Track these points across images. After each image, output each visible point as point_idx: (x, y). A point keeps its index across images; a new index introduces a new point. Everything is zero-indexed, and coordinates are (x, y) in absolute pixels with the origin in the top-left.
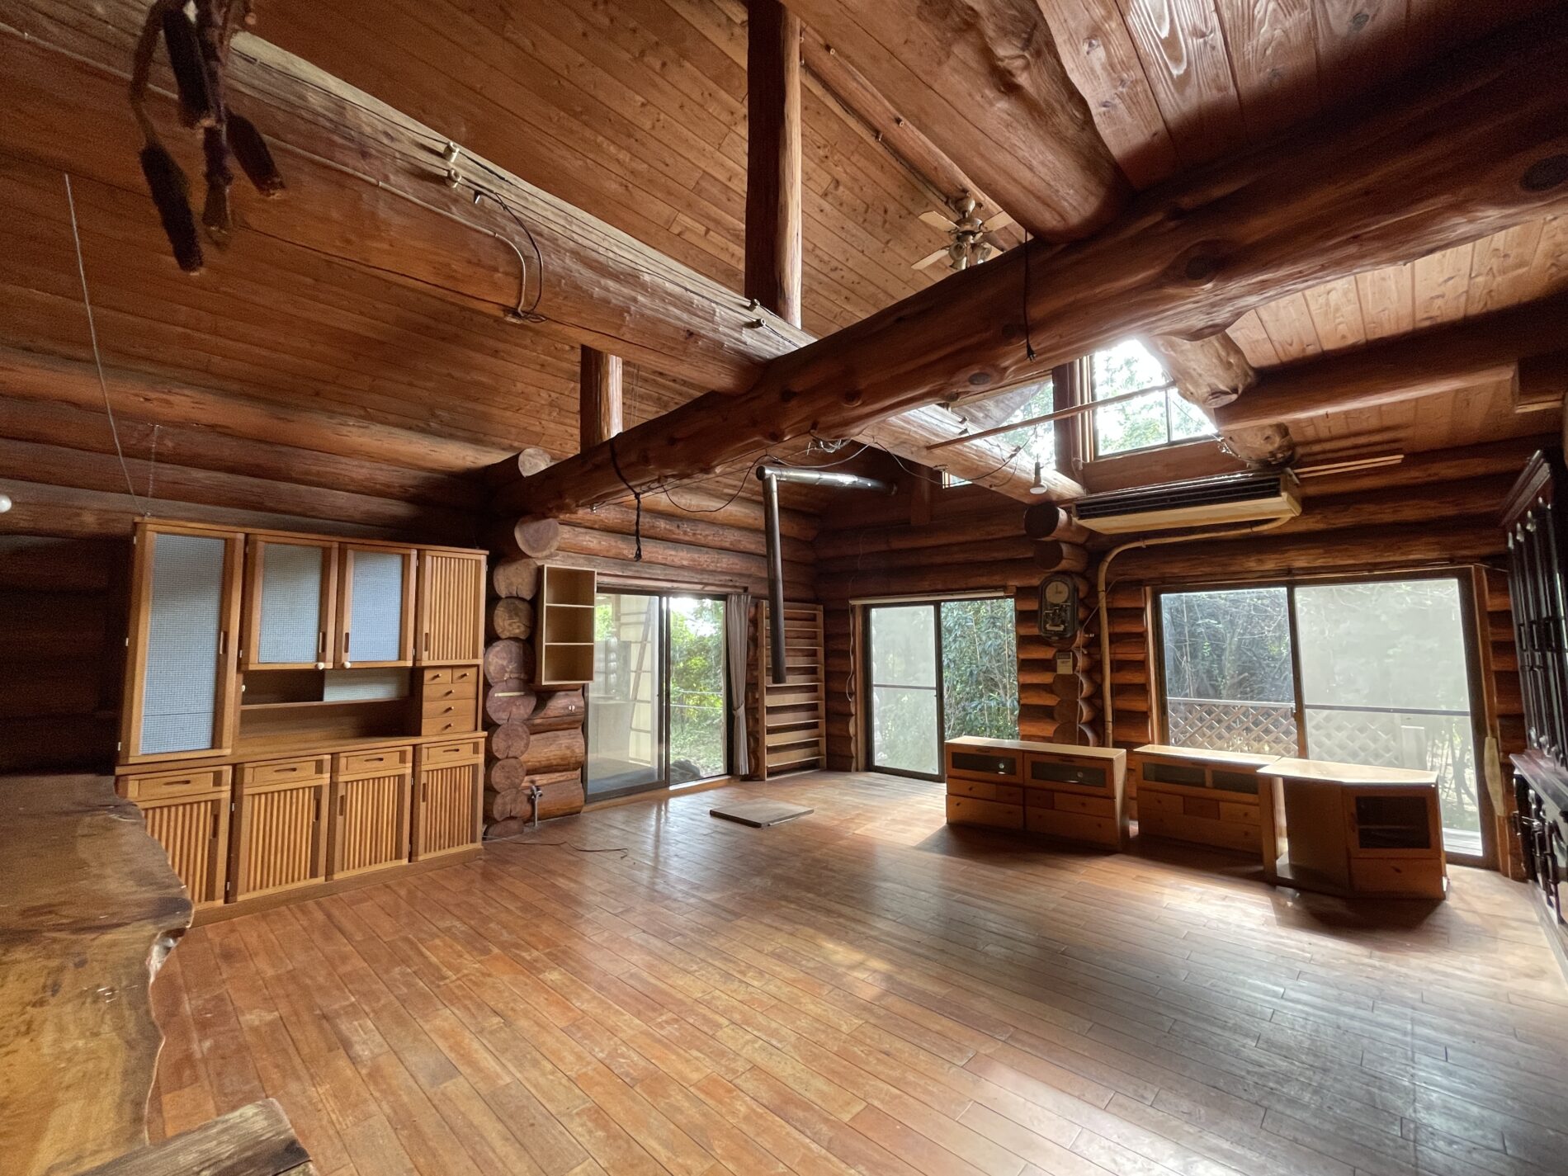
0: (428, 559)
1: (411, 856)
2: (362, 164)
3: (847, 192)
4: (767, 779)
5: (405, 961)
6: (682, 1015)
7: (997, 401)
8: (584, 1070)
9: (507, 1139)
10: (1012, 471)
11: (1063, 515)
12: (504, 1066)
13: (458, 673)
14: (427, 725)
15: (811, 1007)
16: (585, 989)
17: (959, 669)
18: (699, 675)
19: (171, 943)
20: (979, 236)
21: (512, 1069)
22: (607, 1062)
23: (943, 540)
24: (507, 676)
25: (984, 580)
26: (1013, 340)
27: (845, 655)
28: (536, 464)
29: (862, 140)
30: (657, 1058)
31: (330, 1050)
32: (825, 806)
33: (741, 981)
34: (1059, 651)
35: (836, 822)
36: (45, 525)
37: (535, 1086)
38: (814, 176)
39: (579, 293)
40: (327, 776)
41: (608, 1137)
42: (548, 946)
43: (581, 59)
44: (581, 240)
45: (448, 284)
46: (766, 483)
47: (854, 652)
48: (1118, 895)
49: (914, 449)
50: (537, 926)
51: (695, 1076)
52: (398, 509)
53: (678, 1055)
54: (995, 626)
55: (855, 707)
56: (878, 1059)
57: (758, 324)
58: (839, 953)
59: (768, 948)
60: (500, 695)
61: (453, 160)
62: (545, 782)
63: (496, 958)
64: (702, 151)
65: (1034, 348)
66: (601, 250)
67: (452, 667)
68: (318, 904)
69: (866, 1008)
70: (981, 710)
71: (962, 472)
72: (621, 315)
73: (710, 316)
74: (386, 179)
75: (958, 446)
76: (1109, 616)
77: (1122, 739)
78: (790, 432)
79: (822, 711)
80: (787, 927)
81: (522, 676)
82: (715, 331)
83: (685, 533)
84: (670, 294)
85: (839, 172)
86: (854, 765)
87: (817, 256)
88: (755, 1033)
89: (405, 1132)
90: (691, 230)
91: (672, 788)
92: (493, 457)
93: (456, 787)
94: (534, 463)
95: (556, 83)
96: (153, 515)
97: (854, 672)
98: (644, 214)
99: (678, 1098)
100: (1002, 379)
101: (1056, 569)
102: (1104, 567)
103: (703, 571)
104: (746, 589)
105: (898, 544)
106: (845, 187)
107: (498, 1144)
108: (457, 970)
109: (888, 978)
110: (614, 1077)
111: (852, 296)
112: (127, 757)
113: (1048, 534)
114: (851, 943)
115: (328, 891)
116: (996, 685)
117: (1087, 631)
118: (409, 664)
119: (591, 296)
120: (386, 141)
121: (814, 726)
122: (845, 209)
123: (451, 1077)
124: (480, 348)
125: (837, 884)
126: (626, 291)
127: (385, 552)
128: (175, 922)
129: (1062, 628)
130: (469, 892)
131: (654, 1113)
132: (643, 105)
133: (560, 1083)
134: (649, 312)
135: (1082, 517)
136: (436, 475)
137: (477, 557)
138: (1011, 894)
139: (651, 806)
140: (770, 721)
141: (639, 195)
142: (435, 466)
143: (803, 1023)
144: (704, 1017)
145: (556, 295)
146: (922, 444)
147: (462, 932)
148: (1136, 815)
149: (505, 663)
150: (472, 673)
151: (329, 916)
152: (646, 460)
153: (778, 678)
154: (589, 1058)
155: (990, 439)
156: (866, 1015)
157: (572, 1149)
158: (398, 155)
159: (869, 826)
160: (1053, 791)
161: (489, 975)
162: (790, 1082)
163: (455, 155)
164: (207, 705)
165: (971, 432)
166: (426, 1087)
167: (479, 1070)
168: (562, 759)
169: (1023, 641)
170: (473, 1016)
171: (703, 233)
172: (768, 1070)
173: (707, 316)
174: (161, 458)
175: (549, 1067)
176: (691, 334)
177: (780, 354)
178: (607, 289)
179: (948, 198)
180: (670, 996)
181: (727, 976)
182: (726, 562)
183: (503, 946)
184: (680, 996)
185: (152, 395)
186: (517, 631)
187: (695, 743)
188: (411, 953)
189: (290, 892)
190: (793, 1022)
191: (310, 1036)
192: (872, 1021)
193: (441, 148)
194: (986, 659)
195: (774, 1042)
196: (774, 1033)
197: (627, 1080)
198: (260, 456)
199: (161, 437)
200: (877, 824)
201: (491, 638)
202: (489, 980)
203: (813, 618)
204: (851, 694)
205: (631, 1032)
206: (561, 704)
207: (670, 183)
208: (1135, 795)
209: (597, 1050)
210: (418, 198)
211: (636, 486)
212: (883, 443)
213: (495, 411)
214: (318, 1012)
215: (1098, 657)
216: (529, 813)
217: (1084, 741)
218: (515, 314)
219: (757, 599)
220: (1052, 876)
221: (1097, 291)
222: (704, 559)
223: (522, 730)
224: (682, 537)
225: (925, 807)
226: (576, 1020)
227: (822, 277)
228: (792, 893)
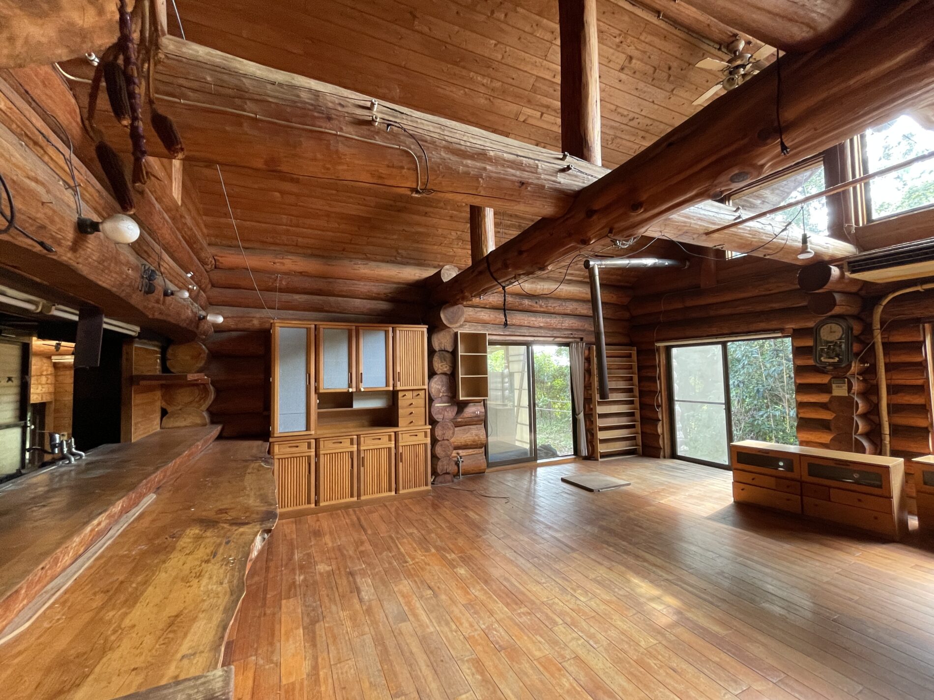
0: (398, 332)
1: (396, 491)
2: (328, 125)
3: (639, 62)
4: (600, 460)
5: (389, 549)
6: (533, 611)
7: (773, 190)
8: (473, 634)
9: (428, 666)
10: (784, 242)
11: (835, 271)
12: (431, 621)
13: (415, 393)
14: (401, 421)
15: (619, 623)
16: (478, 583)
17: (747, 388)
18: (561, 390)
19: (266, 536)
20: (748, 67)
21: (435, 624)
22: (487, 631)
23: (728, 297)
24: (441, 394)
25: (763, 325)
26: (769, 141)
27: (653, 380)
28: (450, 274)
29: (648, 22)
30: (516, 636)
31: (351, 592)
32: (639, 481)
33: (572, 595)
34: (834, 378)
35: (646, 493)
36: (241, 326)
37: (446, 637)
38: (614, 58)
39: (451, 172)
40: (355, 446)
41: (483, 680)
42: (461, 552)
43: (456, 28)
44: (449, 139)
45: (380, 182)
46: (591, 271)
47: (660, 378)
48: (895, 579)
49: (695, 236)
50: (456, 539)
51: (538, 654)
52: (383, 305)
53: (529, 637)
54: (777, 356)
55: (662, 414)
56: (667, 673)
57: (569, 168)
58: (643, 588)
59: (592, 576)
60: (438, 405)
61: (375, 110)
62: (464, 454)
63: (433, 555)
64: (534, 64)
65: (787, 144)
66: (462, 143)
67: (413, 390)
68: (354, 511)
69: (658, 632)
70: (767, 417)
71: (739, 247)
72: (478, 180)
73: (534, 170)
74: (341, 130)
75: (733, 229)
76: (884, 349)
77: (900, 448)
78: (595, 237)
79: (638, 416)
80: (606, 563)
81: (449, 394)
82: (539, 178)
83: (541, 306)
84: (507, 161)
85: (631, 51)
86: (662, 453)
87: (619, 113)
88: (580, 633)
89: (379, 648)
90: (531, 117)
91: (539, 461)
92: (430, 272)
93: (417, 456)
94: (449, 273)
95: (444, 48)
96: (278, 319)
97: (660, 392)
98: (502, 113)
99: (526, 666)
100: (760, 174)
101: (829, 314)
102: (880, 309)
103: (554, 329)
104: (582, 339)
105: (689, 303)
106: (638, 59)
107: (424, 668)
108: (413, 559)
109: (679, 612)
110: (489, 643)
111: (647, 135)
112: (274, 434)
113: (821, 288)
114: (652, 582)
115: (359, 505)
116: (781, 400)
117: (863, 361)
118: (391, 388)
119: (458, 173)
120: (340, 108)
121: (633, 426)
122: (637, 75)
123: (405, 621)
124: (418, 213)
125: (644, 538)
126: (478, 164)
127: (378, 329)
128: (268, 525)
129: (837, 359)
130: (423, 514)
131: (511, 673)
132: (496, 45)
133: (459, 639)
134: (494, 175)
135: (853, 272)
136: (402, 286)
137: (422, 329)
138: (788, 564)
139: (526, 471)
140: (600, 423)
141: (498, 102)
142: (401, 281)
143: (613, 633)
144: (547, 615)
145: (438, 176)
146: (702, 231)
147: (419, 538)
148: (915, 510)
149: (440, 387)
150: (422, 393)
151: (359, 519)
152: (506, 266)
153: (603, 395)
154: (476, 627)
155: (762, 220)
156: (660, 637)
157: (462, 682)
158: (346, 115)
159: (672, 498)
160: (830, 487)
161: (429, 565)
162: (601, 673)
163: (376, 106)
164: (303, 410)
165: (744, 217)
166: (392, 623)
167: (418, 620)
168: (474, 442)
169: (799, 370)
170: (419, 588)
171: (539, 116)
172: (586, 661)
173: (533, 170)
174: (281, 290)
175: (454, 627)
176: (523, 184)
177: (585, 185)
178: (467, 166)
179: (720, 45)
180: (527, 596)
181: (564, 590)
182: (568, 322)
183: (436, 547)
184: (533, 598)
185: (277, 261)
186: (445, 369)
187: (558, 432)
188: (392, 545)
189: (341, 504)
190: (606, 632)
191: (343, 582)
192: (664, 642)
193: (368, 104)
194: (771, 381)
195: (592, 642)
196: (592, 636)
197: (497, 646)
198: (321, 284)
199: (281, 281)
200: (677, 498)
201: (432, 374)
202: (428, 567)
203: (630, 356)
204: (658, 406)
205: (502, 616)
206: (472, 410)
207: (516, 90)
208: (914, 495)
209: (481, 622)
210: (359, 136)
211: (503, 282)
212: (669, 234)
213: (428, 247)
214: (348, 570)
215: (875, 382)
216: (456, 471)
217: (861, 449)
218: (417, 192)
219: (589, 344)
220: (827, 554)
221: (852, 82)
222: (554, 321)
223: (450, 425)
224: (539, 309)
225: (715, 488)
226: (471, 601)
227: (623, 126)
228: (612, 540)
